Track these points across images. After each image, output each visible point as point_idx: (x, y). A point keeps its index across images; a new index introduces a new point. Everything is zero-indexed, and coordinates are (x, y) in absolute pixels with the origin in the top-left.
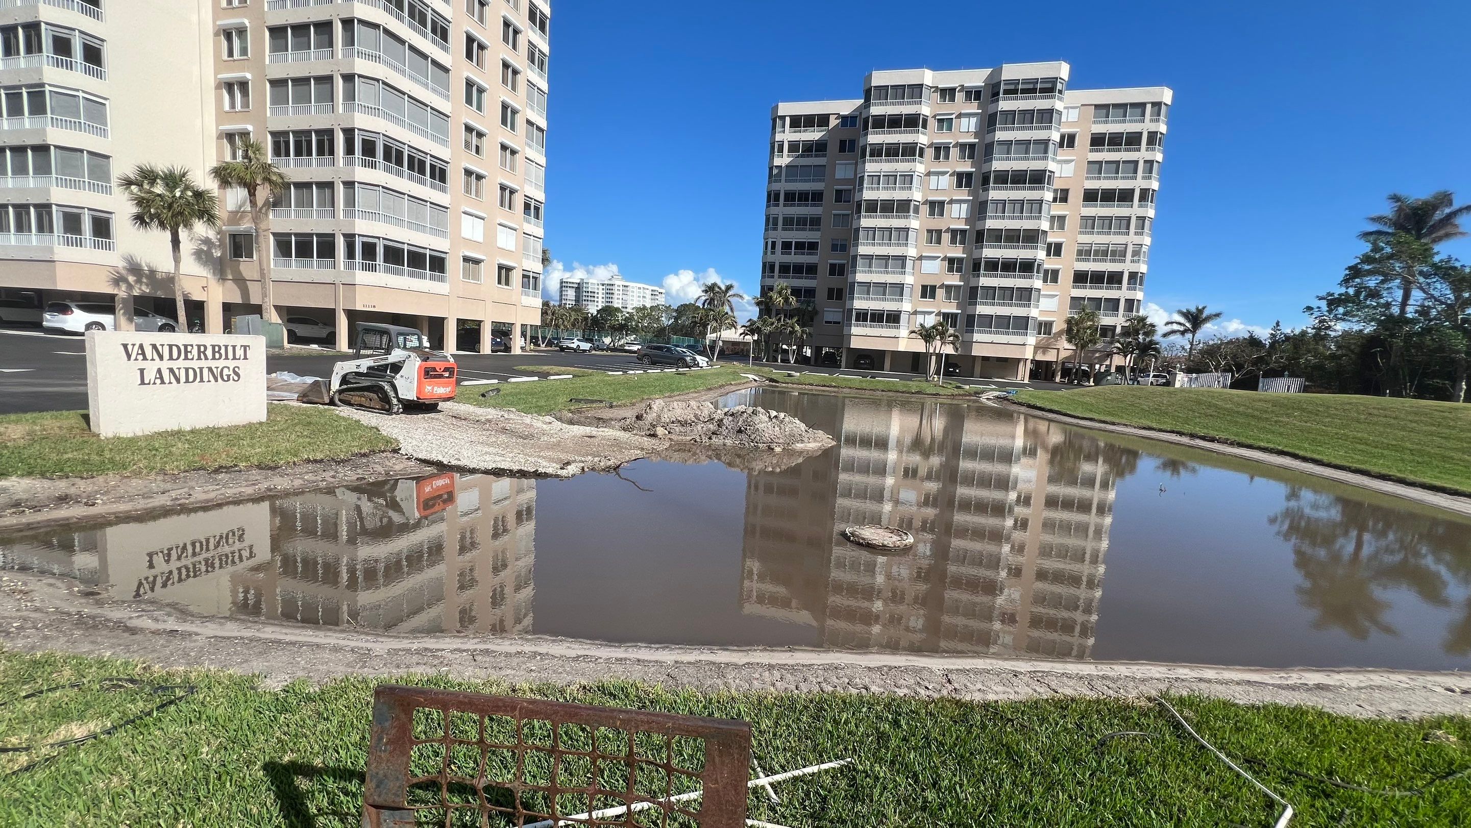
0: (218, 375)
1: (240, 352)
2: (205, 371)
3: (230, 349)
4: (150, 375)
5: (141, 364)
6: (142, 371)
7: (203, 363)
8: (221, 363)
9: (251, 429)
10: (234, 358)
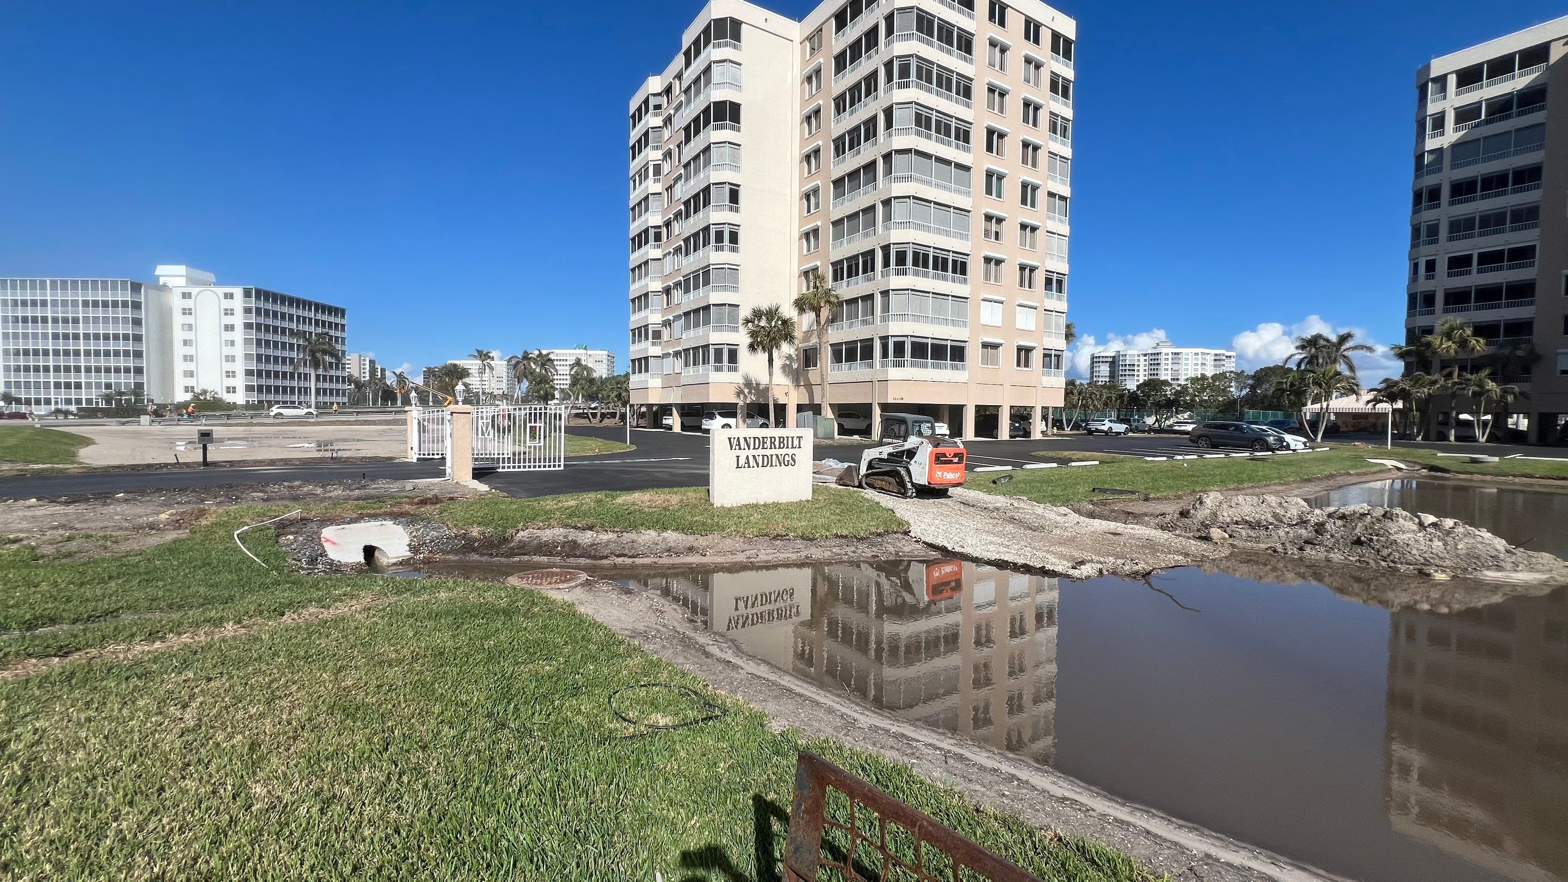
0: (782, 462)
1: (796, 442)
2: (774, 457)
3: (790, 439)
4: (742, 461)
5: (738, 452)
6: (738, 457)
7: (774, 452)
8: (784, 451)
9: (800, 507)
10: (793, 447)
